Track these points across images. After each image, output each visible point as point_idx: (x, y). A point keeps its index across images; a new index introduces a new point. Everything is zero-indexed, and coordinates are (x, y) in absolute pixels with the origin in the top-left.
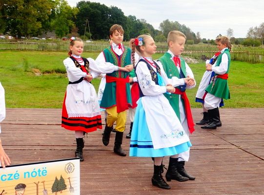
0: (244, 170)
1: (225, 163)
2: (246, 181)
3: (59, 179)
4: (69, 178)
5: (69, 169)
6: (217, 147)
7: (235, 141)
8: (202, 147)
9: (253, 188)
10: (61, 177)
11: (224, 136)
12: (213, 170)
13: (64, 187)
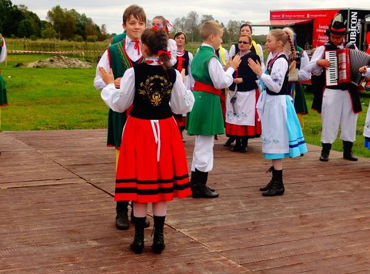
0: (79, 212)
1: (57, 204)
2: (72, 227)
6: (58, 183)
7: (88, 173)
8: (35, 184)
9: (76, 236)
11: (75, 167)
12: (34, 214)
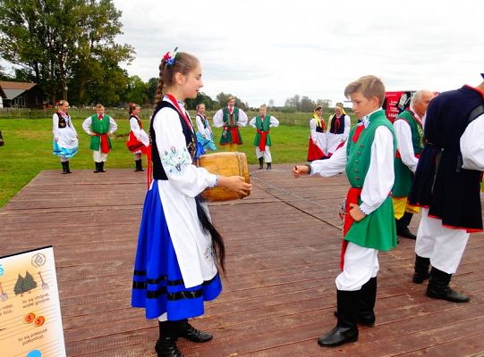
0: (288, 224)
1: (270, 217)
3: (24, 276)
4: (39, 273)
5: (38, 262)
6: (263, 201)
7: (279, 194)
9: (297, 243)
10: (27, 273)
11: (269, 190)
12: (261, 225)
13: (34, 285)
